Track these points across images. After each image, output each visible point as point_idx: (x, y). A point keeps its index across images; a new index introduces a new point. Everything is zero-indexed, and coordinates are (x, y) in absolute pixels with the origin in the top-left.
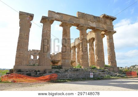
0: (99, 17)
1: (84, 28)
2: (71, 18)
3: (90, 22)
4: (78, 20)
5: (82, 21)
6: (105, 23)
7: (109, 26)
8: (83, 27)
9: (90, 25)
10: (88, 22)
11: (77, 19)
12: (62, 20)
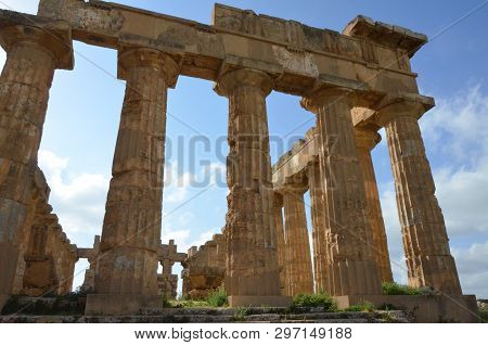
0: (334, 34)
1: (246, 76)
2: (173, 31)
3: (286, 54)
4: (212, 40)
5: (235, 48)
6: (369, 61)
7: (392, 75)
8: (240, 74)
9: (285, 64)
10: (271, 51)
11: (208, 36)
12: (116, 35)
